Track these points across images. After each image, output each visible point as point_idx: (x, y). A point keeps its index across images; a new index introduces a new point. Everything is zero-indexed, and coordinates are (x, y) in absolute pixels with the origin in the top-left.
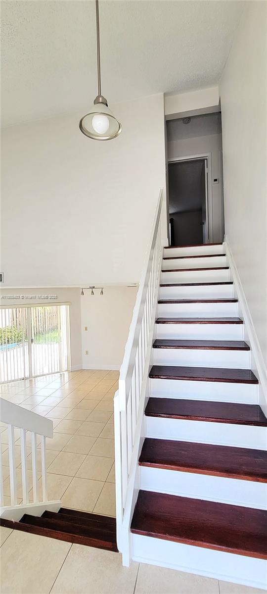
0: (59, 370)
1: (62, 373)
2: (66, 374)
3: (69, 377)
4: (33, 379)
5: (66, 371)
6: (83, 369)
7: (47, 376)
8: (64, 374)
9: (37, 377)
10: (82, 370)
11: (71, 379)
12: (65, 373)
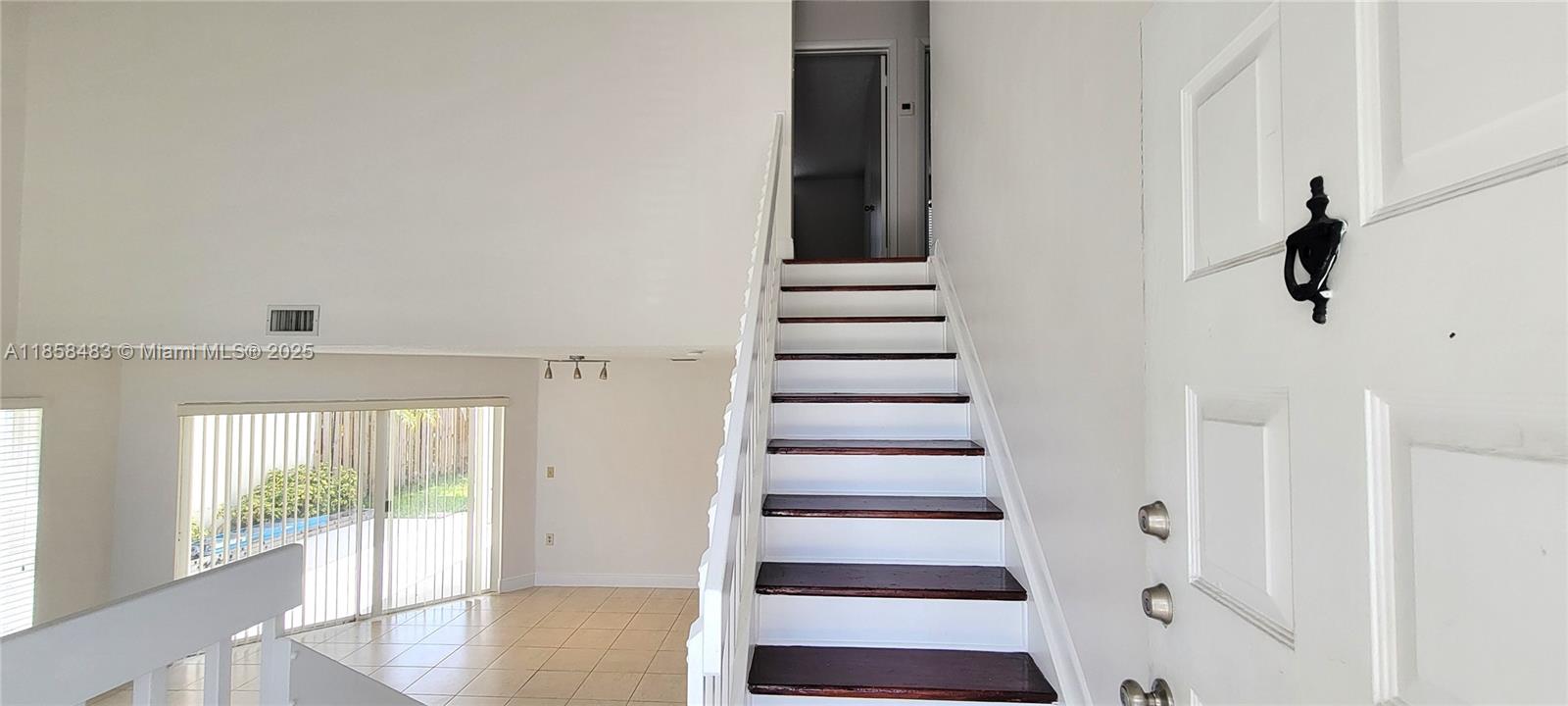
0: (464, 592)
1: (473, 600)
2: (485, 600)
3: (494, 610)
4: (384, 620)
5: (486, 592)
6: (536, 585)
7: (430, 611)
8: (478, 602)
9: (395, 612)
10: (532, 590)
11: (501, 615)
12: (481, 598)
